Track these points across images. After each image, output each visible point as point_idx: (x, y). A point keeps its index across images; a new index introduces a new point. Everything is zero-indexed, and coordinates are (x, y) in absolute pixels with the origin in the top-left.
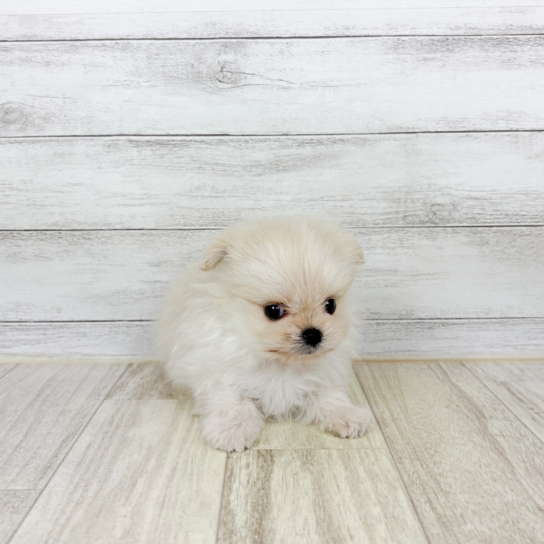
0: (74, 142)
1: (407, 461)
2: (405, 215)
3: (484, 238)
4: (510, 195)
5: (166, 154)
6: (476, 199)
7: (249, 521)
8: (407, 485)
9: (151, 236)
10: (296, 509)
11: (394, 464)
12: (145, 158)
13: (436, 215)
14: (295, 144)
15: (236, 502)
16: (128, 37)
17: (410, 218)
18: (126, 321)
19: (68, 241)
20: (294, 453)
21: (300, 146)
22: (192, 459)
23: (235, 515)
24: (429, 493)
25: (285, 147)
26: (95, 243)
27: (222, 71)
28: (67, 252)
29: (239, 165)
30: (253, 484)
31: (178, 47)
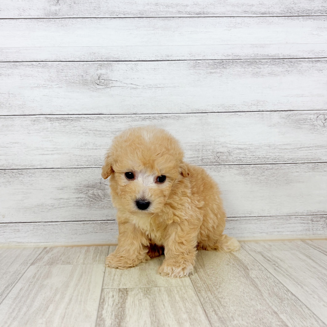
0: (14, 119)
1: (203, 291)
2: (203, 158)
3: (247, 171)
4: (260, 147)
5: (67, 125)
6: (241, 149)
7: (113, 323)
8: (203, 303)
9: (58, 172)
10: (140, 316)
11: (196, 293)
12: (55, 127)
13: (220, 158)
14: (140, 119)
15: (106, 314)
16: (46, 60)
17: (205, 160)
18: (43, 222)
19: (10, 176)
20: (139, 289)
21: (143, 120)
22: (81, 294)
23: (105, 321)
24: (215, 306)
25: (135, 121)
26: (25, 177)
27: (99, 79)
28: (9, 182)
29: (109, 131)
30: (116, 305)
31: (74, 66)
